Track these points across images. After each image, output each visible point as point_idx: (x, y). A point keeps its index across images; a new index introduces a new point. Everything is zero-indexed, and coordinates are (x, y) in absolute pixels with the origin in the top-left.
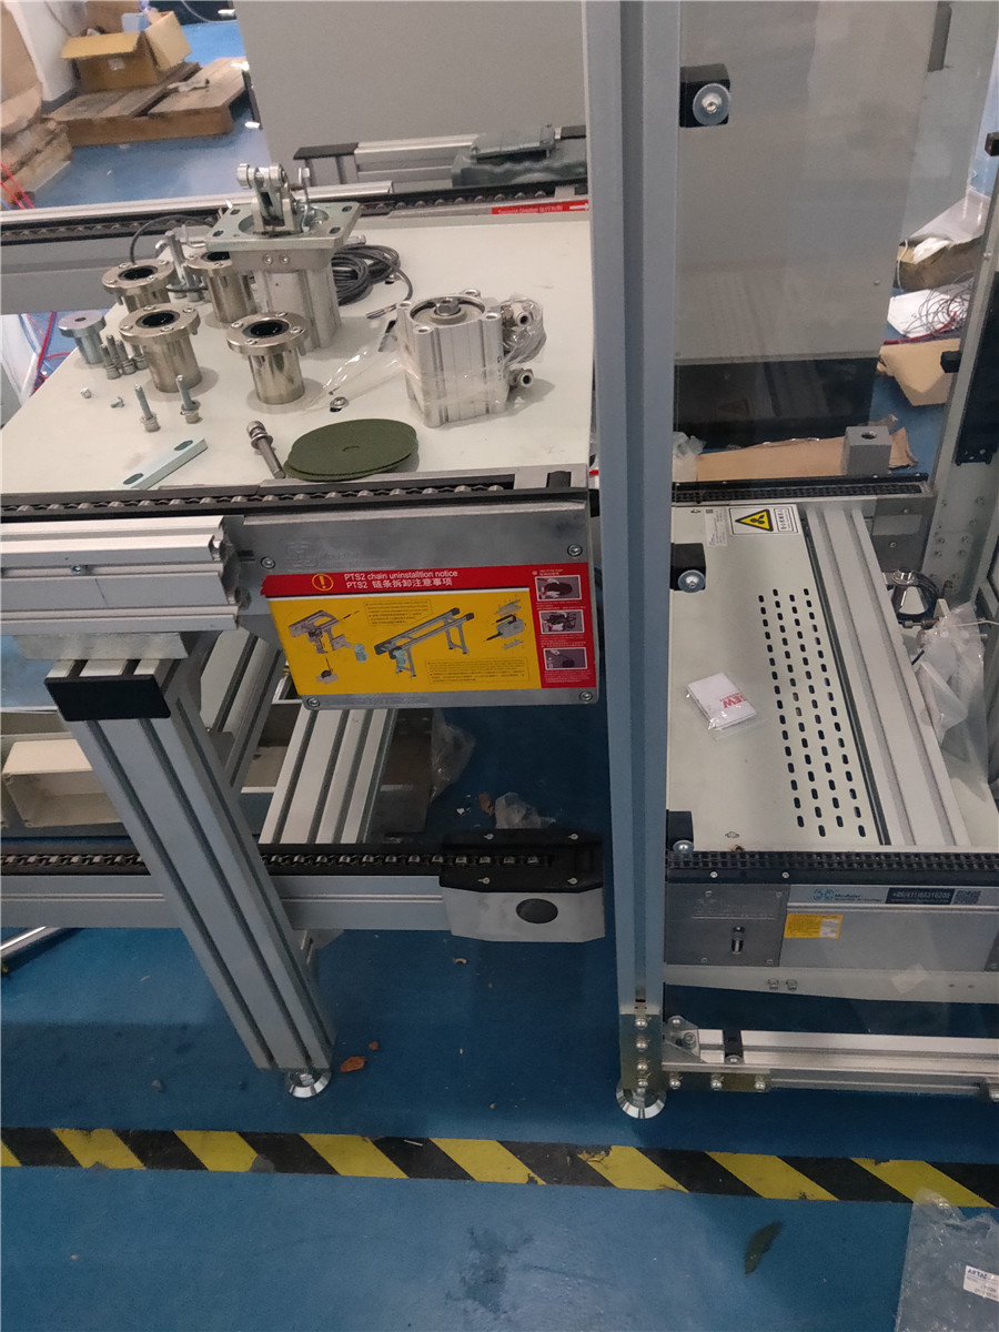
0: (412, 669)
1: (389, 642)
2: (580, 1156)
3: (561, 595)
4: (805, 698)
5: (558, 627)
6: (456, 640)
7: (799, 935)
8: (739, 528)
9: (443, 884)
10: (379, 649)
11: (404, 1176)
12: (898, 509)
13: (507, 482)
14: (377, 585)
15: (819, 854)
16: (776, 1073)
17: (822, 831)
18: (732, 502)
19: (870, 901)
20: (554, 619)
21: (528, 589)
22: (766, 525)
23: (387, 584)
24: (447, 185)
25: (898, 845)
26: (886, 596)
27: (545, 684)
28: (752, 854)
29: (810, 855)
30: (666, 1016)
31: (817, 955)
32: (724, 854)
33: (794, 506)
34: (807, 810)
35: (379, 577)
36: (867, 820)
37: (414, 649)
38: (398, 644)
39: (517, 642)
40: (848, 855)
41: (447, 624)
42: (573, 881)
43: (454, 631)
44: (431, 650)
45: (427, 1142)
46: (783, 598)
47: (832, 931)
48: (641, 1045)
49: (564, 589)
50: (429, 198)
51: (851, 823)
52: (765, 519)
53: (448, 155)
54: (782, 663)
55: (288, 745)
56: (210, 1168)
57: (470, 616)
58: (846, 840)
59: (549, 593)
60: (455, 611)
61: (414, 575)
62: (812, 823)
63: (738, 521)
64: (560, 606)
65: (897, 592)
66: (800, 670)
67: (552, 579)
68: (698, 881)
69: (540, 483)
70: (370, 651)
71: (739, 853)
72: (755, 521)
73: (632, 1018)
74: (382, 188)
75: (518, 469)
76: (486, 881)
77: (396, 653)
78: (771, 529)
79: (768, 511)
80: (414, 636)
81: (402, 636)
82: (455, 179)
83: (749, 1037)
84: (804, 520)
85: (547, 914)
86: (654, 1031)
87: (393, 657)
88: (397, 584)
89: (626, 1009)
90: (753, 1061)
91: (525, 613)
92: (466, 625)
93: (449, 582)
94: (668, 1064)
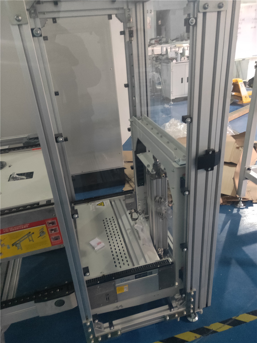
0: (21, 248)
1: (15, 243)
3: (53, 224)
4: (115, 239)
5: (53, 232)
6: (31, 239)
7: (120, 292)
8: (98, 207)
10: (13, 245)
12: (130, 197)
13: (38, 204)
14: (11, 230)
15: (120, 272)
17: (120, 267)
18: (96, 201)
19: (132, 280)
20: (52, 230)
21: (45, 225)
22: (103, 205)
23: (13, 230)
25: (136, 266)
27: (52, 245)
28: (107, 276)
29: (118, 272)
32: (101, 277)
33: (109, 200)
34: (117, 263)
35: (11, 228)
36: (130, 262)
37: (21, 243)
38: (17, 243)
39: (44, 237)
40: (126, 270)
41: (28, 236)
42: (67, 293)
43: (30, 237)
44: (25, 243)
46: (108, 219)
47: (127, 289)
50: (18, 148)
51: (126, 264)
52: (103, 204)
54: (109, 233)
57: (33, 233)
58: (125, 268)
59: (50, 225)
60: (30, 233)
61: (20, 226)
62: (118, 265)
63: (97, 205)
64: (53, 227)
66: (113, 234)
67: (50, 222)
68: (95, 285)
70: (11, 246)
71: (104, 276)
72: (101, 204)
73: (86, 323)
74: (7, 147)
75: (40, 201)
76: (46, 298)
77: (17, 245)
78: (104, 206)
79: (103, 202)
80: (21, 240)
81: (18, 241)
84: (111, 203)
88: (15, 229)
91: (45, 230)
92: (33, 235)
93: (27, 227)
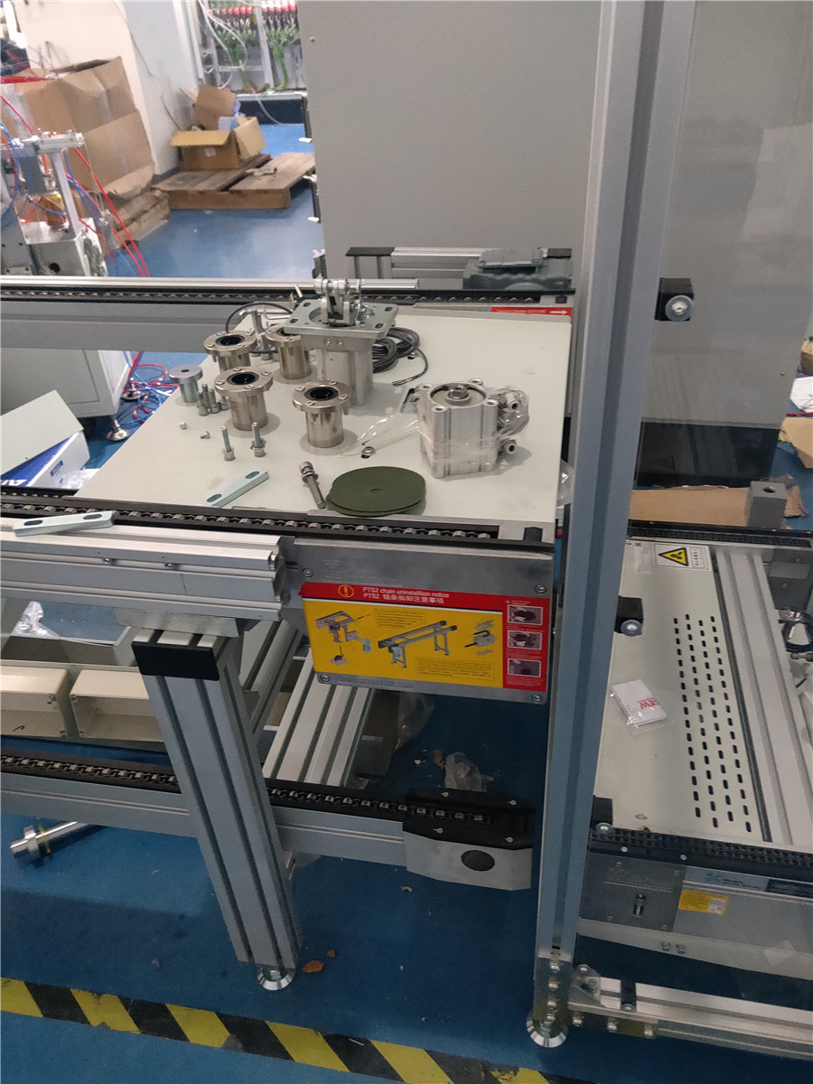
0: (404, 662)
1: (389, 640)
2: (493, 1073)
3: (527, 620)
4: (708, 707)
5: (521, 644)
6: (441, 644)
7: (691, 908)
8: (662, 561)
9: (405, 829)
10: (381, 645)
11: (347, 1070)
12: (793, 559)
13: (493, 532)
14: (386, 597)
15: (712, 842)
16: (663, 1023)
17: (715, 823)
18: (658, 539)
19: (753, 889)
20: (519, 637)
21: (501, 613)
22: (683, 561)
23: (394, 598)
24: (457, 285)
25: (778, 843)
26: (777, 629)
27: (506, 685)
28: (657, 835)
29: (704, 842)
30: (576, 963)
31: (703, 925)
32: (633, 832)
33: (707, 547)
34: (704, 804)
35: (390, 592)
36: (754, 819)
37: (408, 647)
38: (396, 642)
39: (487, 651)
40: (736, 846)
41: (436, 632)
42: (510, 840)
43: (440, 638)
44: (421, 650)
45: (367, 1042)
46: (694, 622)
47: (719, 909)
48: (553, 985)
49: (529, 616)
50: (446, 295)
51: (740, 819)
52: (683, 555)
53: (463, 262)
54: (689, 676)
55: (292, 692)
56: (192, 1041)
57: (454, 628)
58: (734, 833)
59: (517, 618)
60: (444, 623)
61: (416, 593)
62: (707, 814)
63: (660, 555)
64: (525, 628)
65: (787, 626)
66: (704, 684)
67: (520, 608)
68: (612, 853)
69: (518, 536)
70: (374, 645)
71: (646, 833)
72: (674, 556)
73: (546, 962)
74: (410, 284)
75: (502, 521)
76: (440, 831)
77: (393, 648)
78: (687, 565)
79: (684, 549)
80: (410, 637)
81: (400, 636)
82: (466, 282)
83: (642, 989)
84: (714, 558)
85: (485, 864)
86: (564, 976)
87: (391, 651)
88: (401, 598)
89: (543, 953)
90: (644, 1011)
91: (497, 630)
92: (450, 634)
93: (441, 601)
94: (573, 1004)
